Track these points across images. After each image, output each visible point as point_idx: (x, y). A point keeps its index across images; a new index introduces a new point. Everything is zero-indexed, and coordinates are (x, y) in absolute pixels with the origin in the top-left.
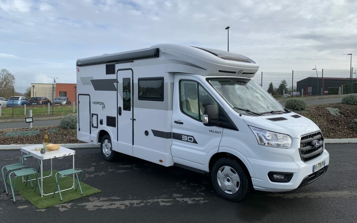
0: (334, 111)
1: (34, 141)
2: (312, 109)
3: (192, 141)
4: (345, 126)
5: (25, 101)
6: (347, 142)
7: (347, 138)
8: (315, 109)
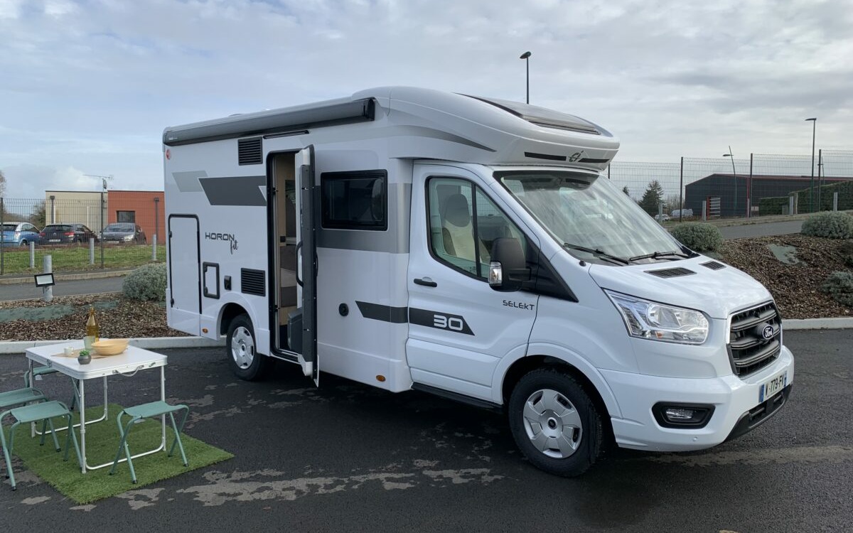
0: (784, 254)
1: (58, 332)
2: (732, 248)
3: (461, 329)
4: (811, 289)
5: (31, 233)
6: (818, 326)
7: (818, 317)
8: (740, 248)
